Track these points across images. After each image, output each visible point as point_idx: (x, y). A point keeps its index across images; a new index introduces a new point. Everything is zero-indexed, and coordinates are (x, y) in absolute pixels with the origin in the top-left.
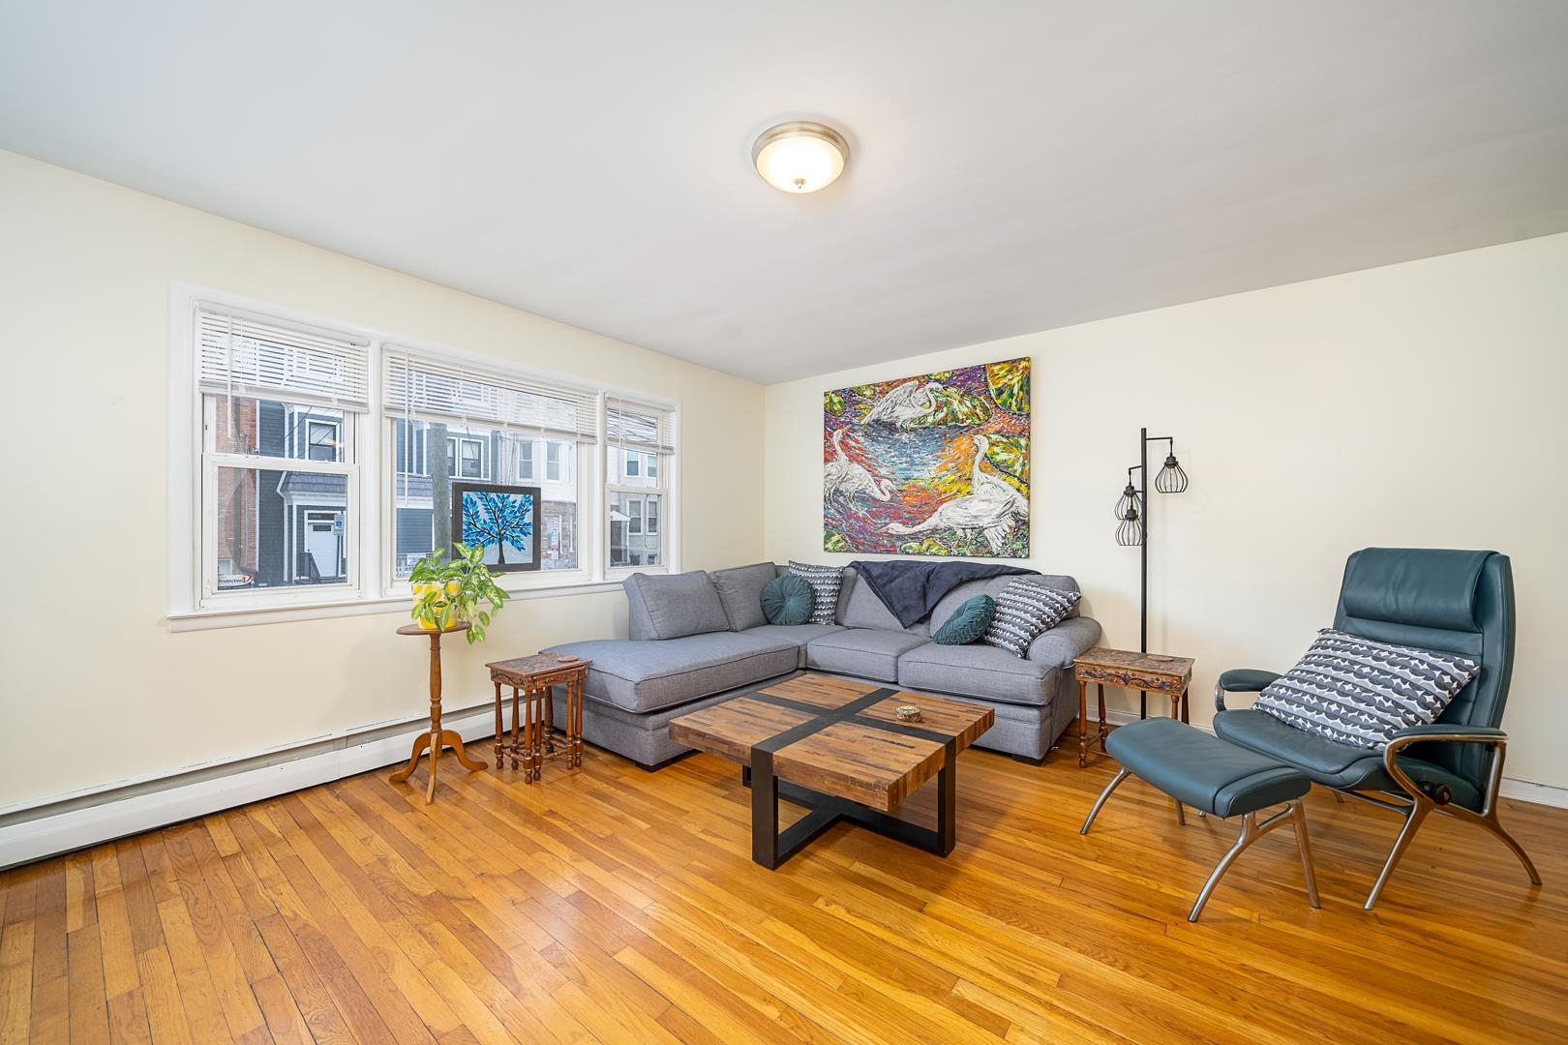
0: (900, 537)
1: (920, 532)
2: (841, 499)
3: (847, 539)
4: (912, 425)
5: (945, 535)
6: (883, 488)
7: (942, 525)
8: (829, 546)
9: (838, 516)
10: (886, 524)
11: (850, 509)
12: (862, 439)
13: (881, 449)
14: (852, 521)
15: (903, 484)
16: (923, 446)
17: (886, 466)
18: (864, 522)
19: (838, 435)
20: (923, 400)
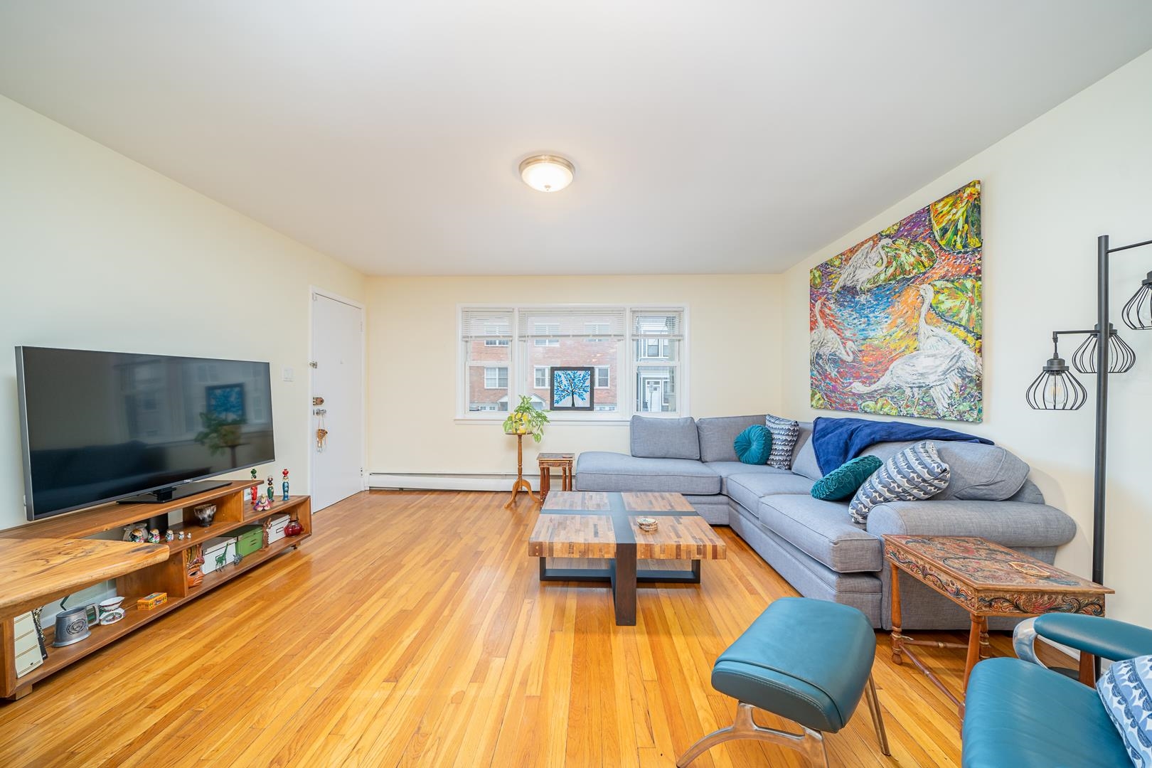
0: (860, 396)
1: (876, 391)
2: (820, 362)
3: (825, 397)
4: (869, 286)
5: (896, 394)
6: (848, 349)
7: (893, 384)
8: (814, 403)
9: (820, 377)
10: (851, 383)
11: (826, 370)
12: (833, 306)
13: (846, 312)
14: (828, 381)
15: (862, 344)
16: (877, 305)
17: (850, 328)
18: (836, 382)
19: (818, 305)
20: (876, 259)
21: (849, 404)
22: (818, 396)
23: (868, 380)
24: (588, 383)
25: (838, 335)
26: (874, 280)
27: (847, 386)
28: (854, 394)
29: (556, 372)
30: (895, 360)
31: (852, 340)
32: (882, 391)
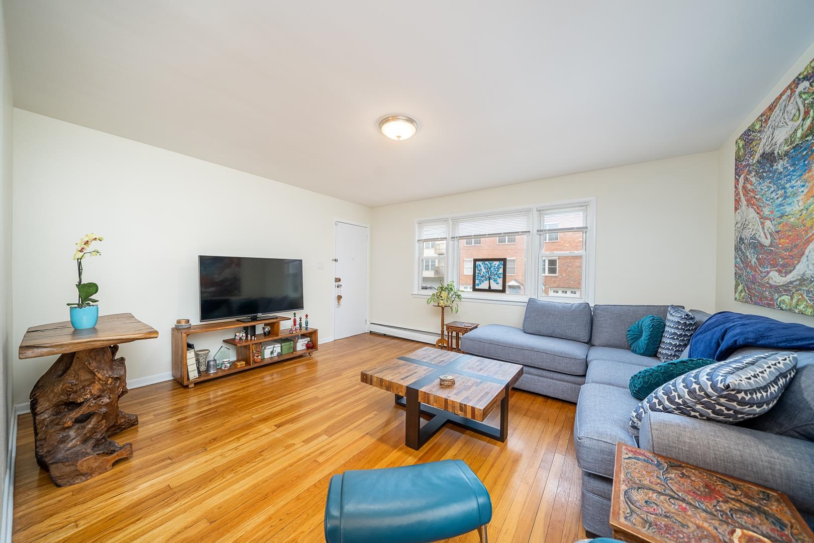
0: (777, 289)
1: (791, 282)
2: (743, 247)
3: (746, 289)
4: (786, 148)
5: (811, 287)
6: (766, 231)
7: (808, 274)
8: (737, 295)
9: (742, 265)
11: (747, 257)
12: (754, 180)
13: (765, 185)
14: (748, 270)
15: (780, 223)
16: (793, 171)
17: (768, 205)
18: (755, 271)
19: (741, 180)
20: (794, 111)
21: (766, 298)
22: (740, 288)
23: (785, 269)
24: (501, 271)
25: (758, 213)
26: (790, 140)
27: (765, 276)
28: (771, 286)
29: (477, 263)
30: (811, 241)
31: (770, 219)
32: (797, 283)
